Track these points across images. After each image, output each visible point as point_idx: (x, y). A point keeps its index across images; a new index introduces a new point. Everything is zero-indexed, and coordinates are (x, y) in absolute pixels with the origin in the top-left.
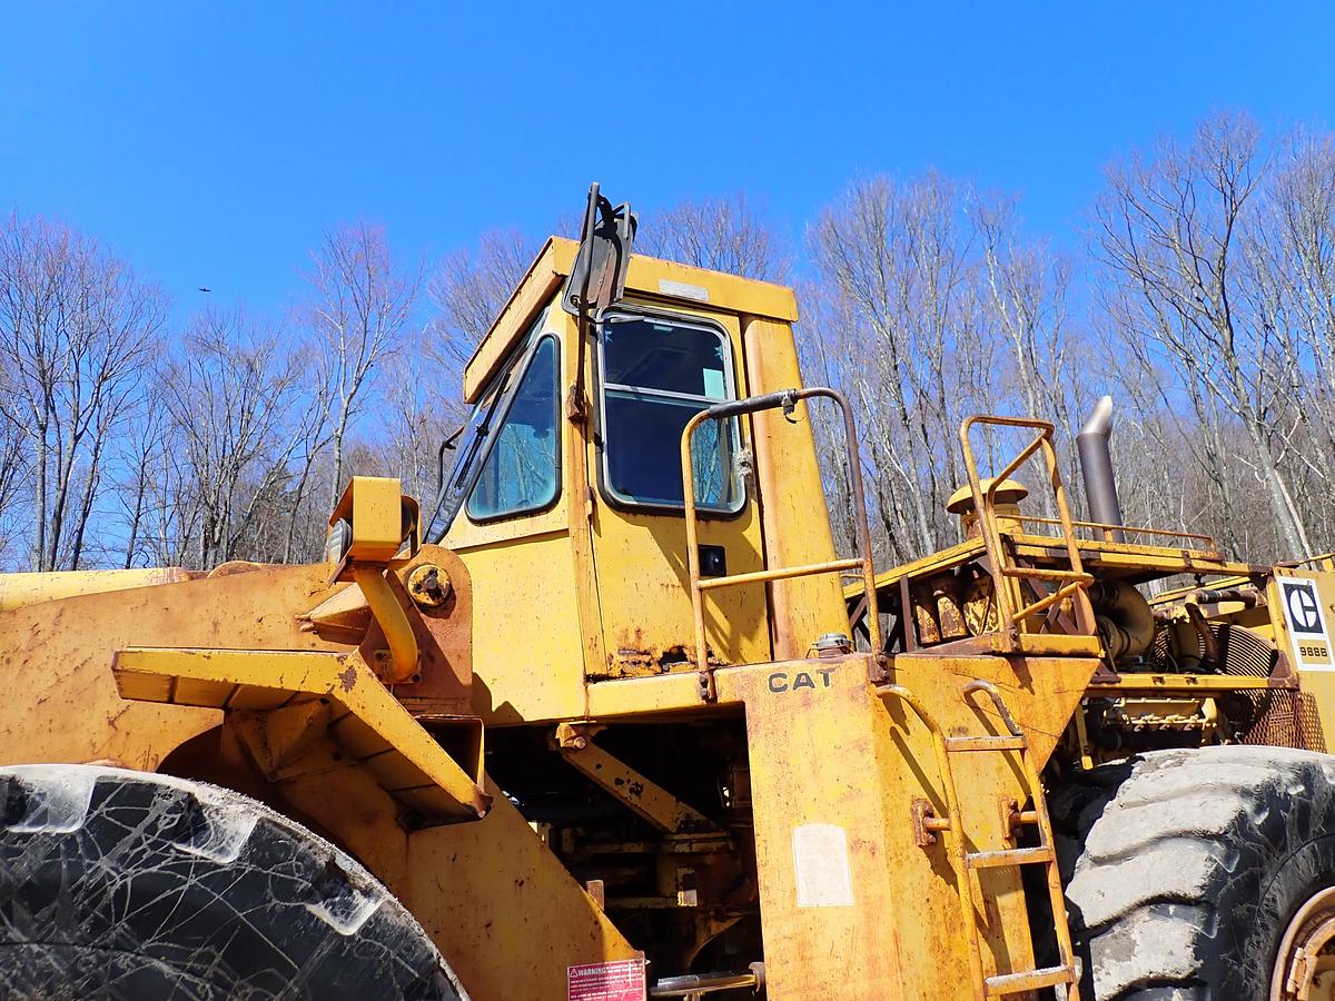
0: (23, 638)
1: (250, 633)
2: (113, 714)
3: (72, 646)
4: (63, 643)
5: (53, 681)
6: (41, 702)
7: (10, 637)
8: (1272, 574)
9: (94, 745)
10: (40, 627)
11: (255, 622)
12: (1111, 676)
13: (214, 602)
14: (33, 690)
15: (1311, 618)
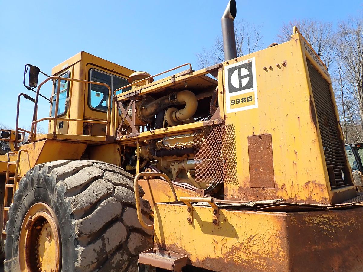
8: (221, 67)
12: (138, 134)
15: (245, 81)
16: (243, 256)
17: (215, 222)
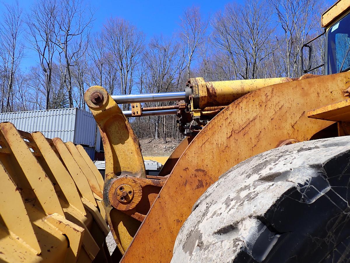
0: (264, 98)
1: (329, 97)
2: (293, 124)
3: (277, 101)
4: (275, 100)
5: (274, 113)
6: (272, 119)
7: (260, 97)
9: (289, 134)
10: (268, 94)
11: (330, 93)
13: (316, 86)
14: (269, 115)
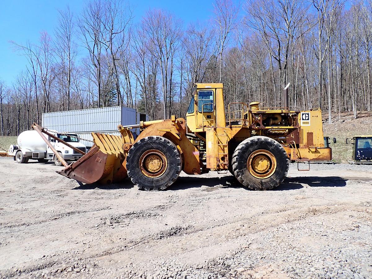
8: (300, 112)
12: (264, 127)
15: (307, 118)
16: (321, 157)
17: (316, 151)
